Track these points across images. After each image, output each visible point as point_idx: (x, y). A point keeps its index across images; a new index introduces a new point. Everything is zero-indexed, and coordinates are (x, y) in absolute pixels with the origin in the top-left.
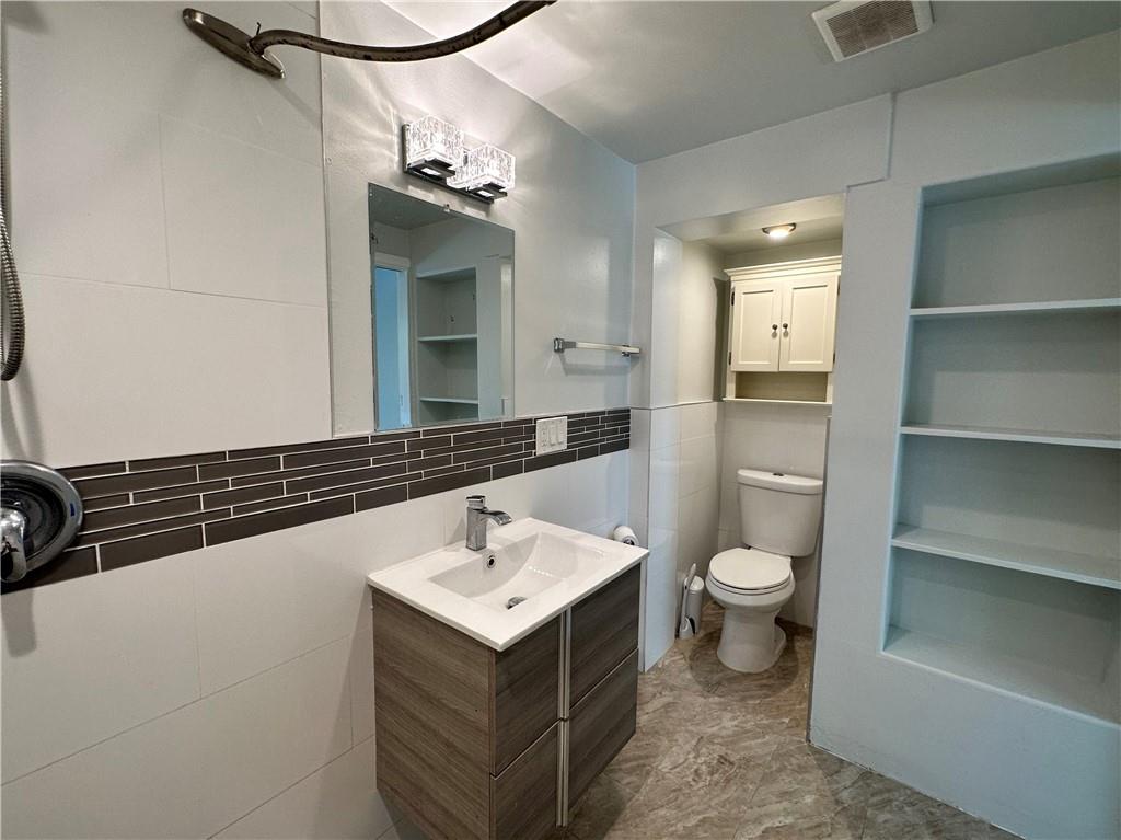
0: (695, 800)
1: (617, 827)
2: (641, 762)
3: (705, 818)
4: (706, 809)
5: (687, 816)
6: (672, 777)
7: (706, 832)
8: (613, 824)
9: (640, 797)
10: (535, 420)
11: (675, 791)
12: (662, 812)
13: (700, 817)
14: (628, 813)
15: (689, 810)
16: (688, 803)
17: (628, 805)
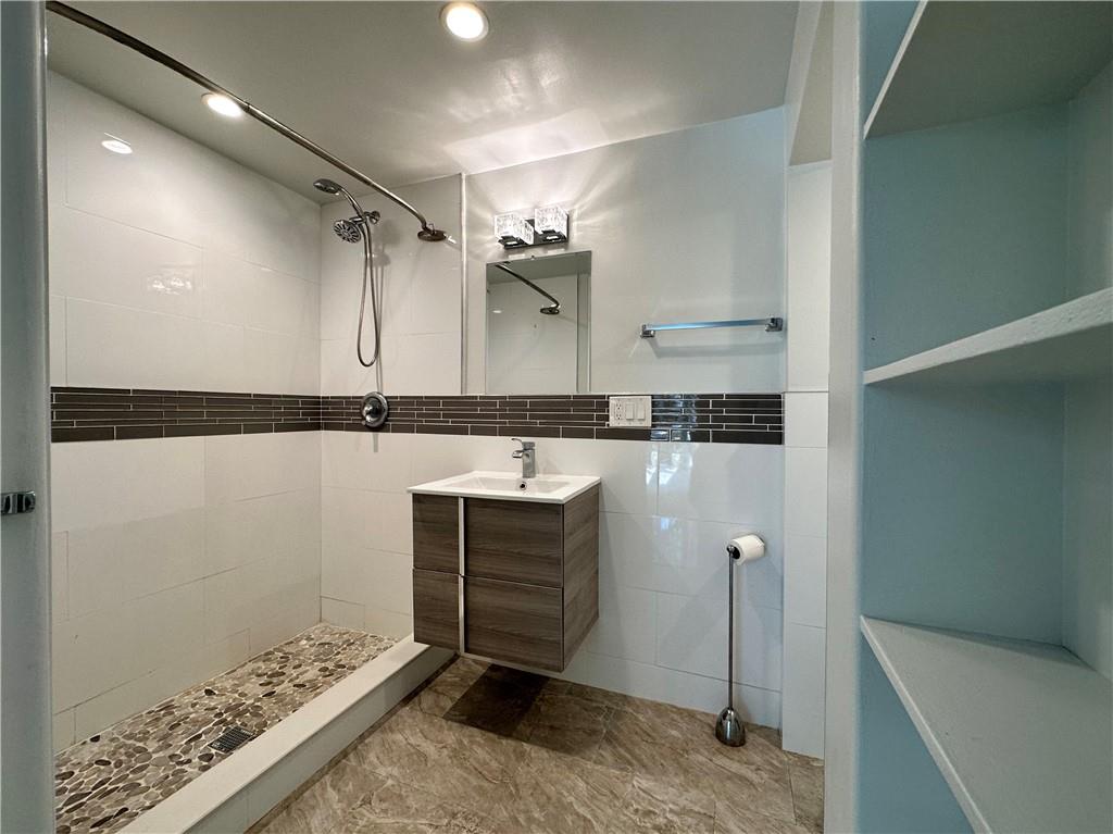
0: (610, 811)
1: (551, 753)
2: (634, 762)
3: (590, 821)
4: (602, 823)
5: (585, 804)
6: (629, 790)
7: (573, 822)
8: (553, 750)
9: (590, 765)
10: (609, 396)
11: (612, 792)
12: (581, 784)
13: (589, 817)
14: (569, 759)
15: (594, 807)
16: (602, 806)
17: (576, 758)
